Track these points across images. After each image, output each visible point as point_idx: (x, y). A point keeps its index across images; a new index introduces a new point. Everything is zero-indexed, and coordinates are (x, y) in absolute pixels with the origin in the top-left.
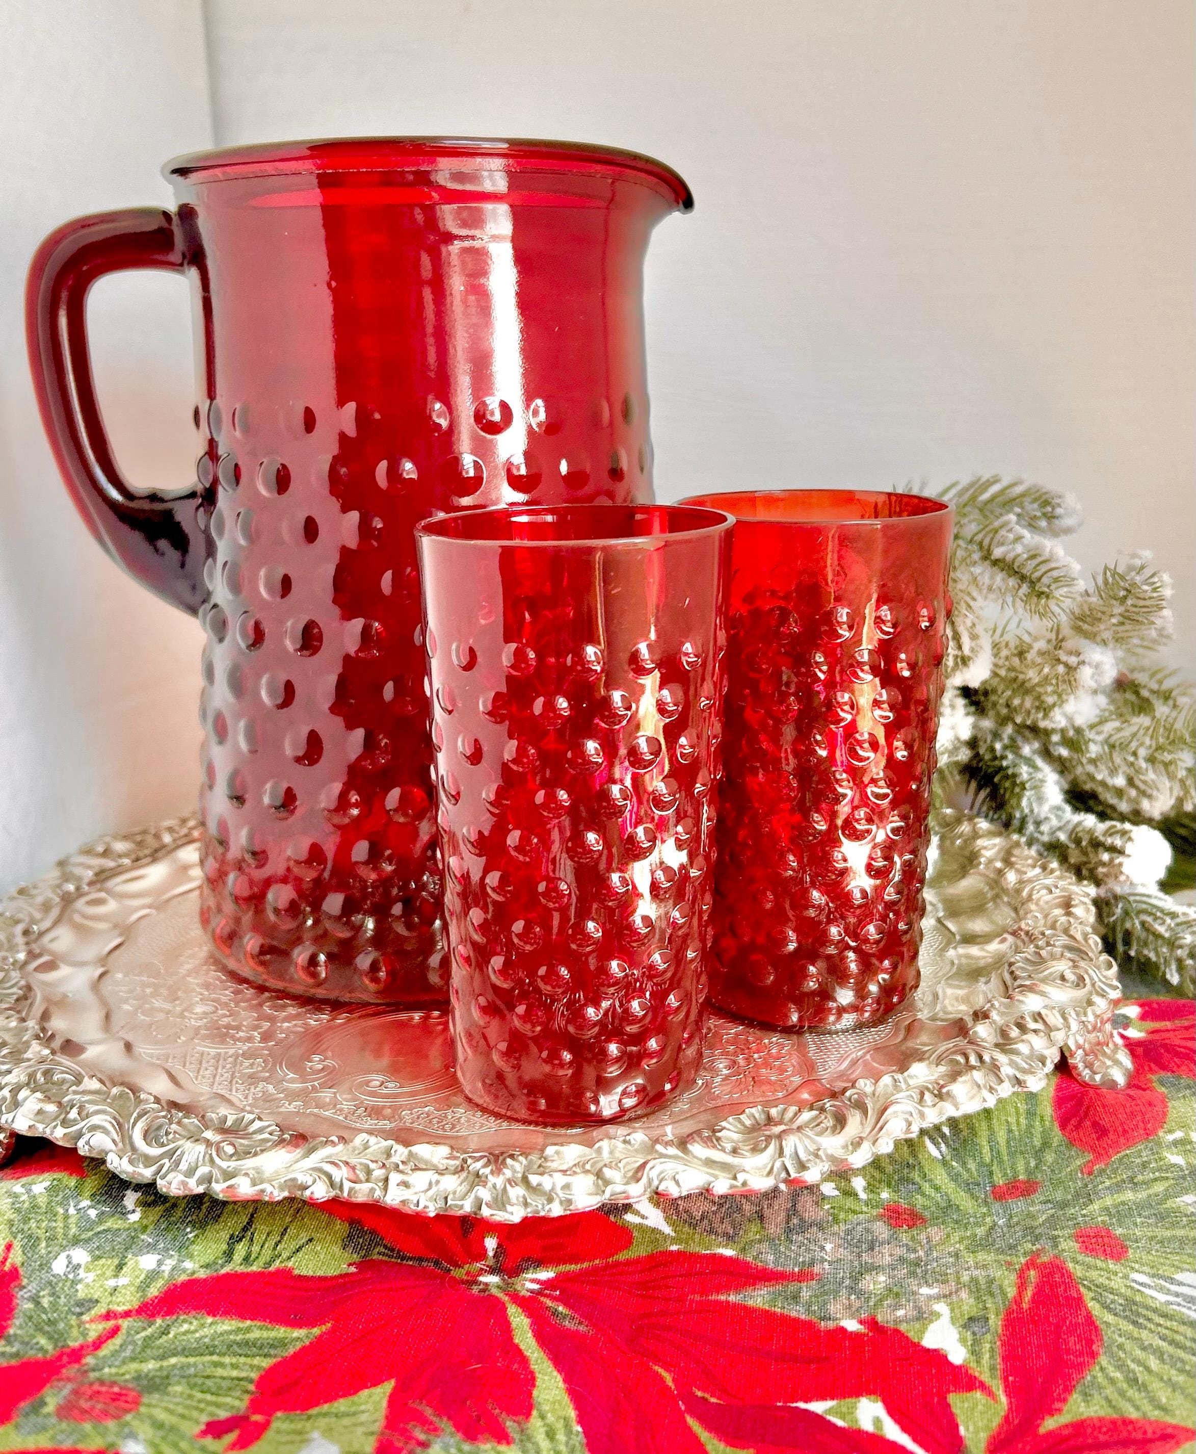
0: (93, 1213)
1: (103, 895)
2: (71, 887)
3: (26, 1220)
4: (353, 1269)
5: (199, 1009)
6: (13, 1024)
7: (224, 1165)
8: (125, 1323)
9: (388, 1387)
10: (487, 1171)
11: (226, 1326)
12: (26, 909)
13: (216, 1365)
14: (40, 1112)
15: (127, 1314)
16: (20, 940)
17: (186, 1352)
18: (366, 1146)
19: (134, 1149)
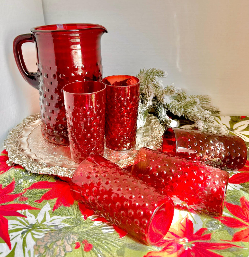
0: (24, 174)
1: (29, 125)
2: (25, 125)
3: (16, 175)
4: (55, 182)
5: (40, 144)
6: (15, 147)
7: (39, 169)
8: (27, 190)
9: (57, 198)
10: (71, 171)
11: (38, 190)
12: (18, 128)
13: (37, 195)
14: (18, 161)
15: (27, 189)
16: (17, 134)
17: (34, 194)
18: (57, 167)
19: (29, 167)
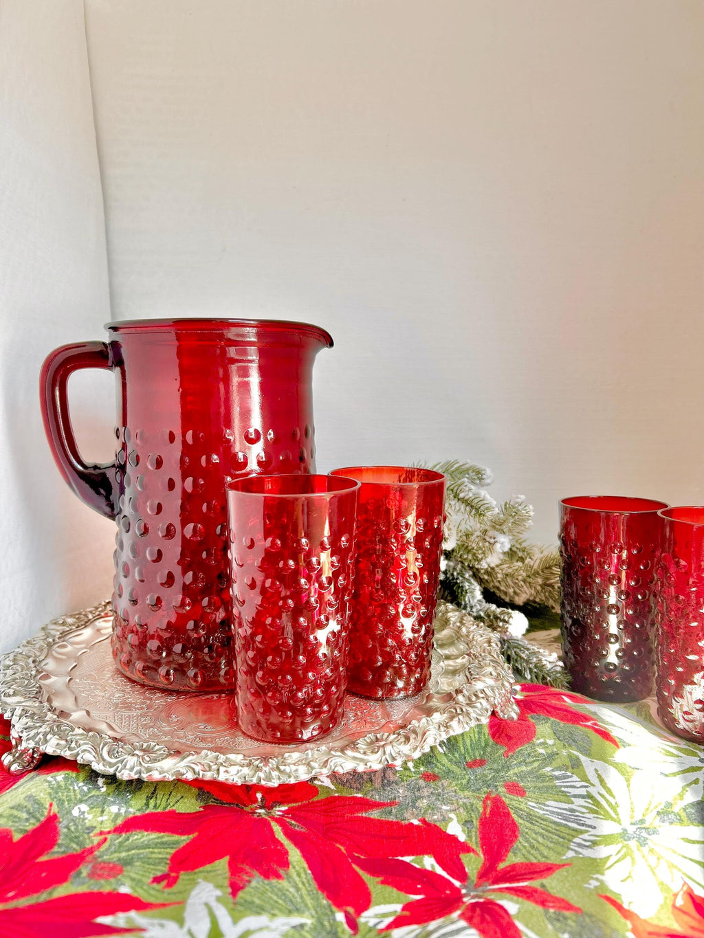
0: (85, 789)
1: (65, 643)
2: (51, 640)
3: (57, 793)
4: (202, 809)
5: (117, 695)
6: (37, 704)
7: (146, 765)
8: (109, 837)
9: (227, 859)
10: (262, 765)
11: (153, 836)
12: (33, 651)
13: (152, 853)
14: (58, 744)
15: (109, 832)
16: (32, 665)
17: (137, 848)
18: (207, 755)
19: (104, 760)
